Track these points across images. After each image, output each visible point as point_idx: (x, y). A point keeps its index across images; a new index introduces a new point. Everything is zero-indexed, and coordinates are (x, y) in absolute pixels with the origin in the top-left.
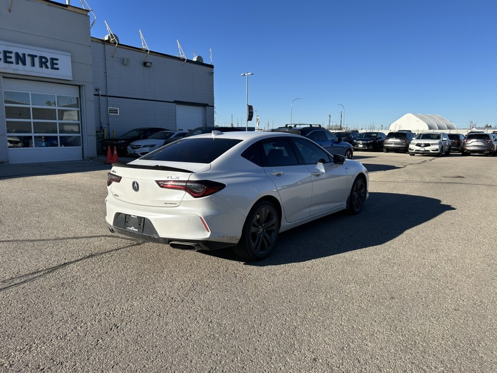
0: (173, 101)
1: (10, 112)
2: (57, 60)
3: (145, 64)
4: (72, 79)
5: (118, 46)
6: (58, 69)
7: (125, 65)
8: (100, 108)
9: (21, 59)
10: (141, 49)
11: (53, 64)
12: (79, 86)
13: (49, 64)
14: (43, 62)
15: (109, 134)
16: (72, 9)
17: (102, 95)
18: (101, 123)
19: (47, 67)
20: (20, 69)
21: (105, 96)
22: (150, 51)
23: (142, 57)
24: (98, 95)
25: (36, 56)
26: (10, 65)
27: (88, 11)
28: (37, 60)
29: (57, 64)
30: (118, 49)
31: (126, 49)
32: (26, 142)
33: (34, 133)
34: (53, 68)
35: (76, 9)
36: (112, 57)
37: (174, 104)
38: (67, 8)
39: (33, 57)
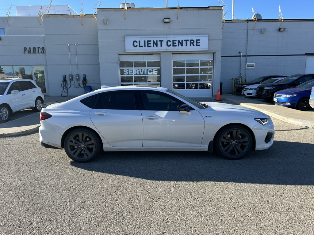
0: (304, 54)
1: (175, 71)
2: (199, 40)
3: (280, 30)
4: (207, 50)
5: (257, 21)
6: (199, 45)
7: (263, 33)
8: (240, 64)
9: (181, 43)
10: (278, 20)
11: (197, 43)
12: (214, 53)
13: (195, 44)
14: (192, 43)
15: (246, 80)
16: (212, 8)
17: (242, 56)
18: (240, 74)
19: (194, 45)
20: (180, 48)
21: (246, 56)
22: (284, 20)
23: (278, 25)
24: (240, 56)
25: (188, 40)
26: (175, 47)
27: (222, 7)
28: (189, 43)
29: (199, 43)
30: (257, 23)
31: (264, 22)
32: (181, 86)
33: (186, 81)
34: (197, 45)
35: (214, 8)
36: (253, 29)
37: (305, 56)
38: (209, 9)
39: (186, 41)
